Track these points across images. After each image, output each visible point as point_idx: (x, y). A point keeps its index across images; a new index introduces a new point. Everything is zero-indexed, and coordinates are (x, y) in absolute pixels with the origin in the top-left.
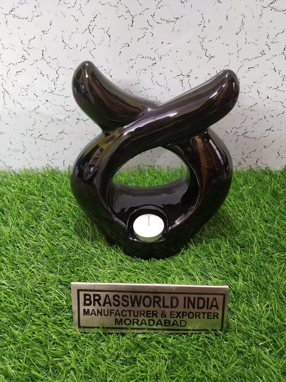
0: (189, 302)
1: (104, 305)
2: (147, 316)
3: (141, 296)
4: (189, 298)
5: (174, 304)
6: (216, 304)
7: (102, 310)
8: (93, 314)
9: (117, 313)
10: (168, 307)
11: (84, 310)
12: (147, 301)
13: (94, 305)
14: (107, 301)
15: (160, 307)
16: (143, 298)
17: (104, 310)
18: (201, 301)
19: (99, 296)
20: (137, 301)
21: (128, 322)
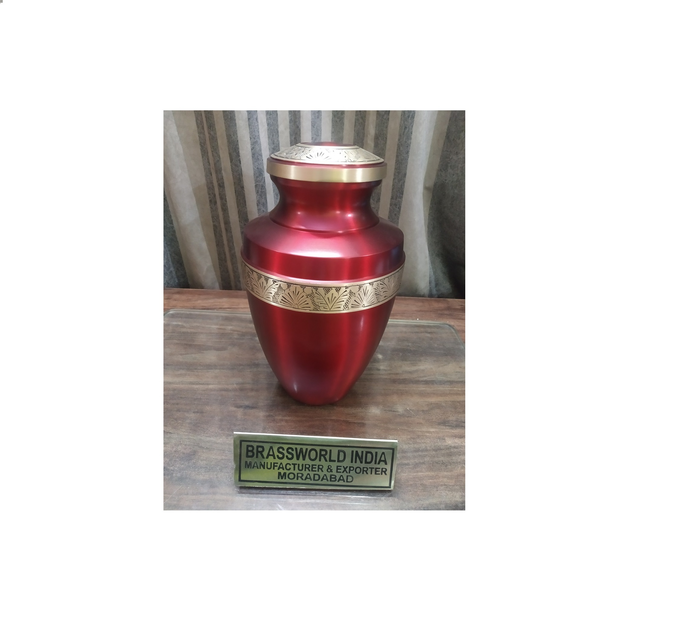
0: (356, 456)
1: (267, 457)
2: (312, 471)
3: (307, 449)
4: (357, 452)
5: (341, 458)
6: (384, 459)
7: (264, 462)
8: (255, 466)
9: (281, 466)
10: (334, 461)
11: (246, 462)
12: (313, 454)
13: (257, 457)
14: (271, 453)
15: (326, 461)
16: (309, 450)
17: (267, 463)
18: (369, 455)
19: (262, 447)
20: (303, 454)
21: (291, 476)
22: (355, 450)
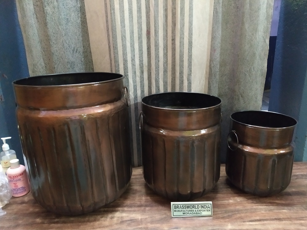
2: (191, 212)
21: (186, 213)
22: (201, 205)
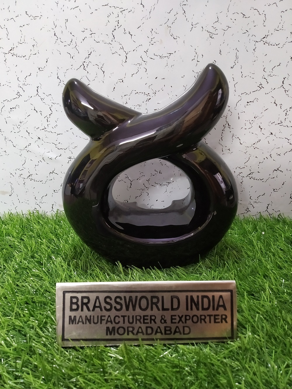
0: (192, 303)
1: (93, 310)
2: (144, 323)
3: (136, 297)
4: (192, 297)
5: (175, 306)
6: (222, 304)
7: (90, 316)
8: (81, 322)
9: (109, 320)
10: (168, 309)
11: (70, 317)
12: (144, 303)
13: (82, 310)
14: (97, 304)
15: (159, 309)
16: (138, 298)
17: (94, 316)
18: (206, 300)
19: (88, 298)
20: (132, 303)
21: (121, 331)
